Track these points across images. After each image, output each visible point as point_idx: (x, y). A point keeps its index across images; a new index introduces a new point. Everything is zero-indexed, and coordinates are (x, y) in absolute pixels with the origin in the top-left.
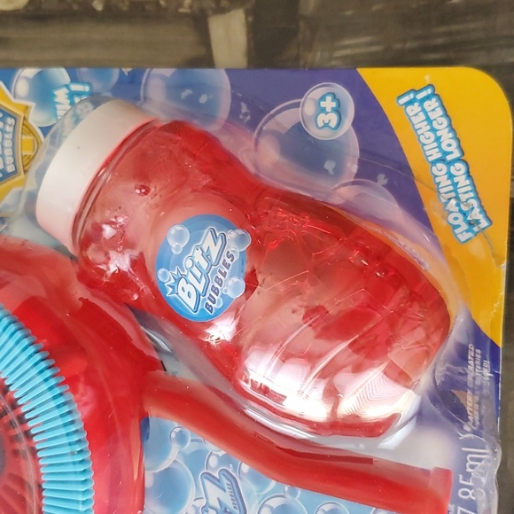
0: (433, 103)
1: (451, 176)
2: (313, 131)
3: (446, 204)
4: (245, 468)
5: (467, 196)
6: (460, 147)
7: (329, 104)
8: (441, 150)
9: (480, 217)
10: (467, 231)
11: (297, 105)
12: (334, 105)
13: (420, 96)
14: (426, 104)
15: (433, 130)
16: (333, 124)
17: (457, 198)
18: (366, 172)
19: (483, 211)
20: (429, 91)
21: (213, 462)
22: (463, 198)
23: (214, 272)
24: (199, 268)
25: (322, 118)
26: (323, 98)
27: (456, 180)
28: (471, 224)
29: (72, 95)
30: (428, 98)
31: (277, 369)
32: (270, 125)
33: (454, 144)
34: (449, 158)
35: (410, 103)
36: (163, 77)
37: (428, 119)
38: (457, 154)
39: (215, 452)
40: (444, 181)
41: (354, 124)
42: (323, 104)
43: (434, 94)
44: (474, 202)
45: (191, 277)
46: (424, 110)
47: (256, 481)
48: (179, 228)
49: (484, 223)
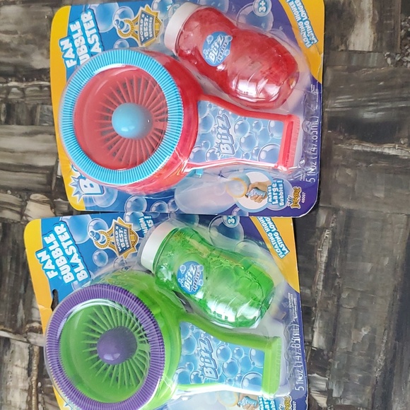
2: (258, 14)
4: (230, 113)
15: (298, 10)
16: (264, 11)
18: (275, 26)
19: (315, 37)
21: (220, 112)
28: (311, 41)
32: (243, 12)
38: (306, 18)
39: (221, 109)
40: (302, 27)
41: (271, 10)
44: (312, 34)
47: (233, 117)
49: (316, 41)
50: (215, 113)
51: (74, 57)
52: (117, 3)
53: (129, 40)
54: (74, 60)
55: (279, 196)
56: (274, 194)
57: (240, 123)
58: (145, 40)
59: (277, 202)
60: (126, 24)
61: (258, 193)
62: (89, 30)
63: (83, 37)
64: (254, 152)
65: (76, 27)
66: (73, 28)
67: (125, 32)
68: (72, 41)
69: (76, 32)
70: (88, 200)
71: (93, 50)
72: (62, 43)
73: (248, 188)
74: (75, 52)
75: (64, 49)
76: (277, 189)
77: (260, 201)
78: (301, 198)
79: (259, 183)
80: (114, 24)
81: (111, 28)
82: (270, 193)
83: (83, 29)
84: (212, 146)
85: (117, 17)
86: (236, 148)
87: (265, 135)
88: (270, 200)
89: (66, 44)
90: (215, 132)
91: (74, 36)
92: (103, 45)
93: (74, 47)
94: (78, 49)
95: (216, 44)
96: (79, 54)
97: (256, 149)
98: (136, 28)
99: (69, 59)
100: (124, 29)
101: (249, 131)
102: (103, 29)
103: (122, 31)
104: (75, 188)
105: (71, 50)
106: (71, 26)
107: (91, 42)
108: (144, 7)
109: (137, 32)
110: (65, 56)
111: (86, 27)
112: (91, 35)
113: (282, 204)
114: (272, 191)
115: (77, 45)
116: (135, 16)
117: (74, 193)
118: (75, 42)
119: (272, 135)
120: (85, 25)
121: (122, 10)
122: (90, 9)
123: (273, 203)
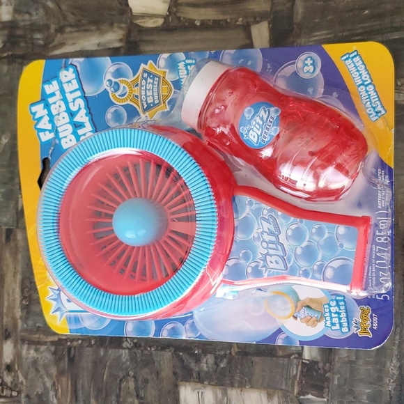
0: (357, 58)
1: (367, 91)
2: (302, 75)
3: (365, 104)
4: (280, 213)
5: (375, 100)
6: (370, 78)
7: (309, 62)
8: (362, 80)
9: (381, 109)
10: (375, 116)
11: (294, 63)
12: (311, 62)
13: (351, 56)
14: (354, 59)
16: (311, 71)
17: (370, 101)
19: (382, 107)
20: (355, 53)
21: (265, 212)
22: (373, 101)
23: (265, 125)
24: (259, 124)
25: (306, 69)
26: (306, 59)
27: (369, 93)
28: (377, 113)
29: (186, 65)
30: (355, 56)
31: (292, 169)
33: (368, 77)
34: (366, 83)
35: (347, 59)
36: (230, 54)
37: (355, 66)
38: (369, 81)
39: (266, 208)
40: (364, 94)
41: (321, 70)
42: (306, 62)
43: (357, 55)
44: (378, 103)
45: (255, 129)
46: (353, 62)
47: (284, 218)
48: (249, 108)
49: (383, 112)
50: (257, 212)
51: (50, 128)
52: (108, 58)
53: (127, 107)
54: (50, 131)
55: (340, 319)
56: (333, 315)
57: (293, 227)
58: (149, 108)
59: (338, 327)
60: (122, 85)
61: (311, 313)
62: (71, 92)
63: (62, 102)
64: (315, 267)
65: (52, 88)
66: (49, 89)
67: (119, 96)
68: (47, 106)
69: (53, 94)
70: (73, 320)
71: (77, 119)
72: (34, 109)
73: (296, 307)
74: (51, 121)
75: (37, 117)
76: (337, 308)
77: (314, 325)
78: (372, 323)
79: (311, 300)
80: (106, 85)
81: (101, 90)
82: (328, 314)
83: (62, 91)
84: (254, 258)
85: (109, 76)
86: (289, 262)
87: (331, 245)
88: (328, 324)
89: (39, 110)
90: (258, 238)
91: (51, 100)
92: (90, 113)
93: (50, 114)
94: (56, 117)
95: (258, 119)
96: (58, 124)
97: (318, 263)
98: (136, 91)
99: (44, 130)
100: (119, 92)
101: (307, 239)
102: (90, 91)
103: (117, 94)
104: (55, 303)
105: (47, 118)
106: (46, 87)
107: (73, 108)
108: (146, 64)
109: (137, 96)
110: (38, 127)
111: (67, 88)
112: (74, 100)
113: (345, 330)
114: (330, 312)
115: (54, 112)
116: (134, 75)
117: (52, 310)
118: (53, 108)
119: (341, 245)
120: (65, 86)
121: (116, 67)
122: (71, 64)
123: (333, 328)
